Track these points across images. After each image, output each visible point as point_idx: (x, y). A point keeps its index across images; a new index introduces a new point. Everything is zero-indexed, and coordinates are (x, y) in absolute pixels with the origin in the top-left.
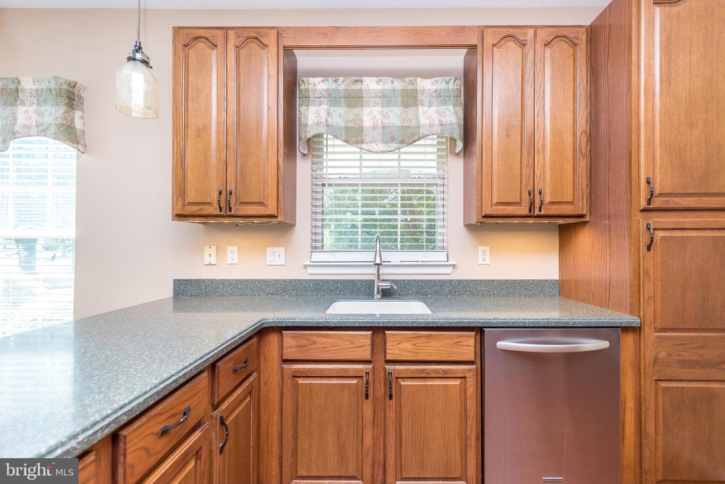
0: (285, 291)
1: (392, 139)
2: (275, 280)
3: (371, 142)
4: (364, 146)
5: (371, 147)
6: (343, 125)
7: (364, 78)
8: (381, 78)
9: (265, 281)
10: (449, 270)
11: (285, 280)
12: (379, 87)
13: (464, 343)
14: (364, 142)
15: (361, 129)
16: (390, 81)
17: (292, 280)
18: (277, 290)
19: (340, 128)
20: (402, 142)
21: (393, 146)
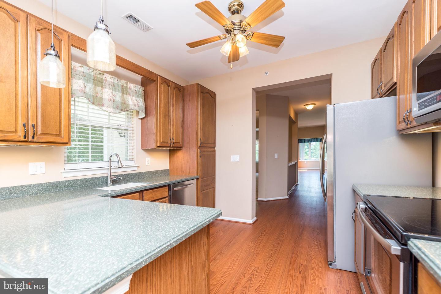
0: (46, 190)
1: (118, 108)
2: (38, 184)
3: (107, 107)
4: (103, 108)
5: (107, 109)
6: (92, 94)
7: (105, 73)
8: (113, 77)
9: (29, 186)
10: (136, 169)
11: (46, 183)
12: (112, 80)
13: (166, 191)
14: (103, 106)
15: (101, 99)
16: (116, 79)
17: (52, 182)
18: (40, 190)
19: (90, 95)
20: (122, 110)
21: (118, 111)
